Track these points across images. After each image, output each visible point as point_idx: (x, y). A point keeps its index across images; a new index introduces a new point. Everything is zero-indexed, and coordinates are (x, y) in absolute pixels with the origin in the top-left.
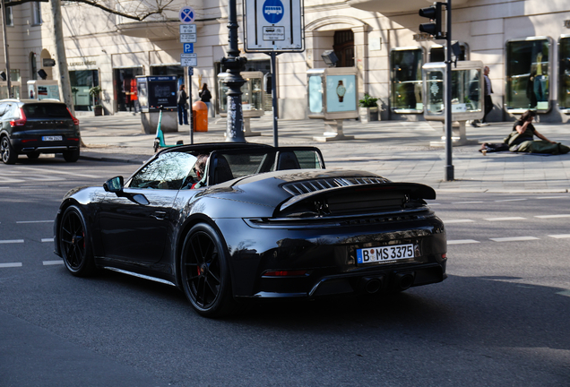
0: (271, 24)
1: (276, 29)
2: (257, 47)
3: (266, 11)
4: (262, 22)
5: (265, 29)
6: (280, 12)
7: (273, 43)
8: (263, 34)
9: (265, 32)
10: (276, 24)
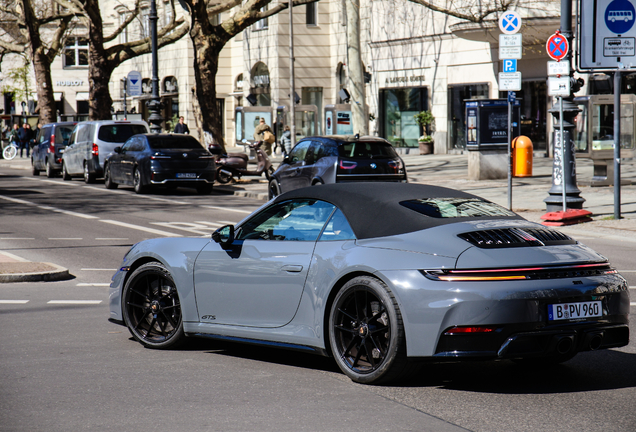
0: (616, 35)
1: (623, 41)
2: (594, 65)
3: (610, 18)
4: (604, 32)
5: (607, 41)
6: (630, 18)
7: (619, 60)
8: (604, 48)
9: (607, 45)
10: (623, 35)
